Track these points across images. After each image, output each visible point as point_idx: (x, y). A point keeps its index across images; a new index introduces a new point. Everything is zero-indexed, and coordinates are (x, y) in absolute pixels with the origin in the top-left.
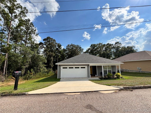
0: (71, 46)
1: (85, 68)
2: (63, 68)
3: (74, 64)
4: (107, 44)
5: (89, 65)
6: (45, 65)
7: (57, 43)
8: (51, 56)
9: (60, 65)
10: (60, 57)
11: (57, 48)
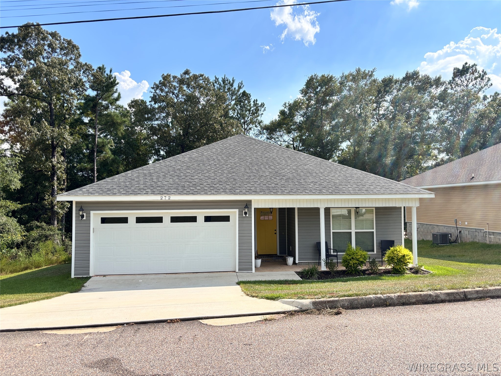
0: (181, 82)
1: (226, 219)
2: (104, 221)
3: (165, 198)
4: (409, 78)
5: (247, 204)
6: (14, 206)
7: (87, 68)
8: (54, 147)
9: (82, 206)
10: (108, 154)
11: (93, 99)
